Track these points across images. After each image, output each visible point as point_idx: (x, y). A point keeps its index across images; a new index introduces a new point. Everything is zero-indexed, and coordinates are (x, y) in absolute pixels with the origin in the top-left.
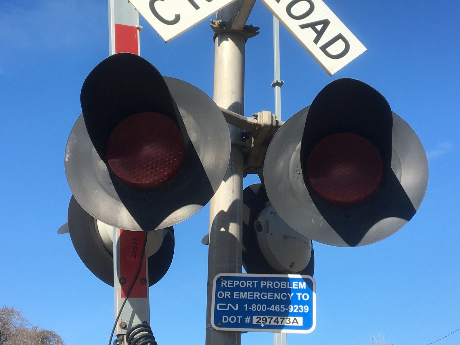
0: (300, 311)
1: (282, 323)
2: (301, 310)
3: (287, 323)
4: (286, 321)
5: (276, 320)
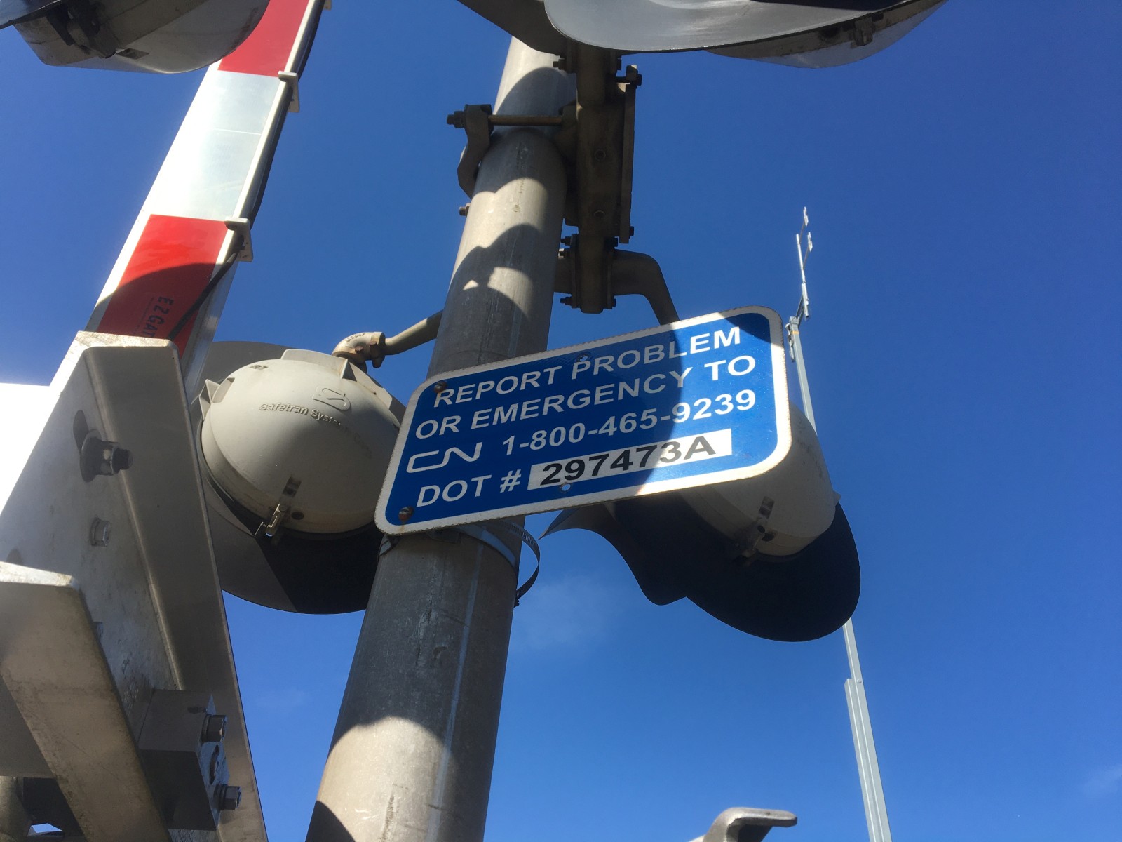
0: (719, 412)
1: (643, 463)
2: (724, 408)
4: (661, 454)
5: (623, 459)
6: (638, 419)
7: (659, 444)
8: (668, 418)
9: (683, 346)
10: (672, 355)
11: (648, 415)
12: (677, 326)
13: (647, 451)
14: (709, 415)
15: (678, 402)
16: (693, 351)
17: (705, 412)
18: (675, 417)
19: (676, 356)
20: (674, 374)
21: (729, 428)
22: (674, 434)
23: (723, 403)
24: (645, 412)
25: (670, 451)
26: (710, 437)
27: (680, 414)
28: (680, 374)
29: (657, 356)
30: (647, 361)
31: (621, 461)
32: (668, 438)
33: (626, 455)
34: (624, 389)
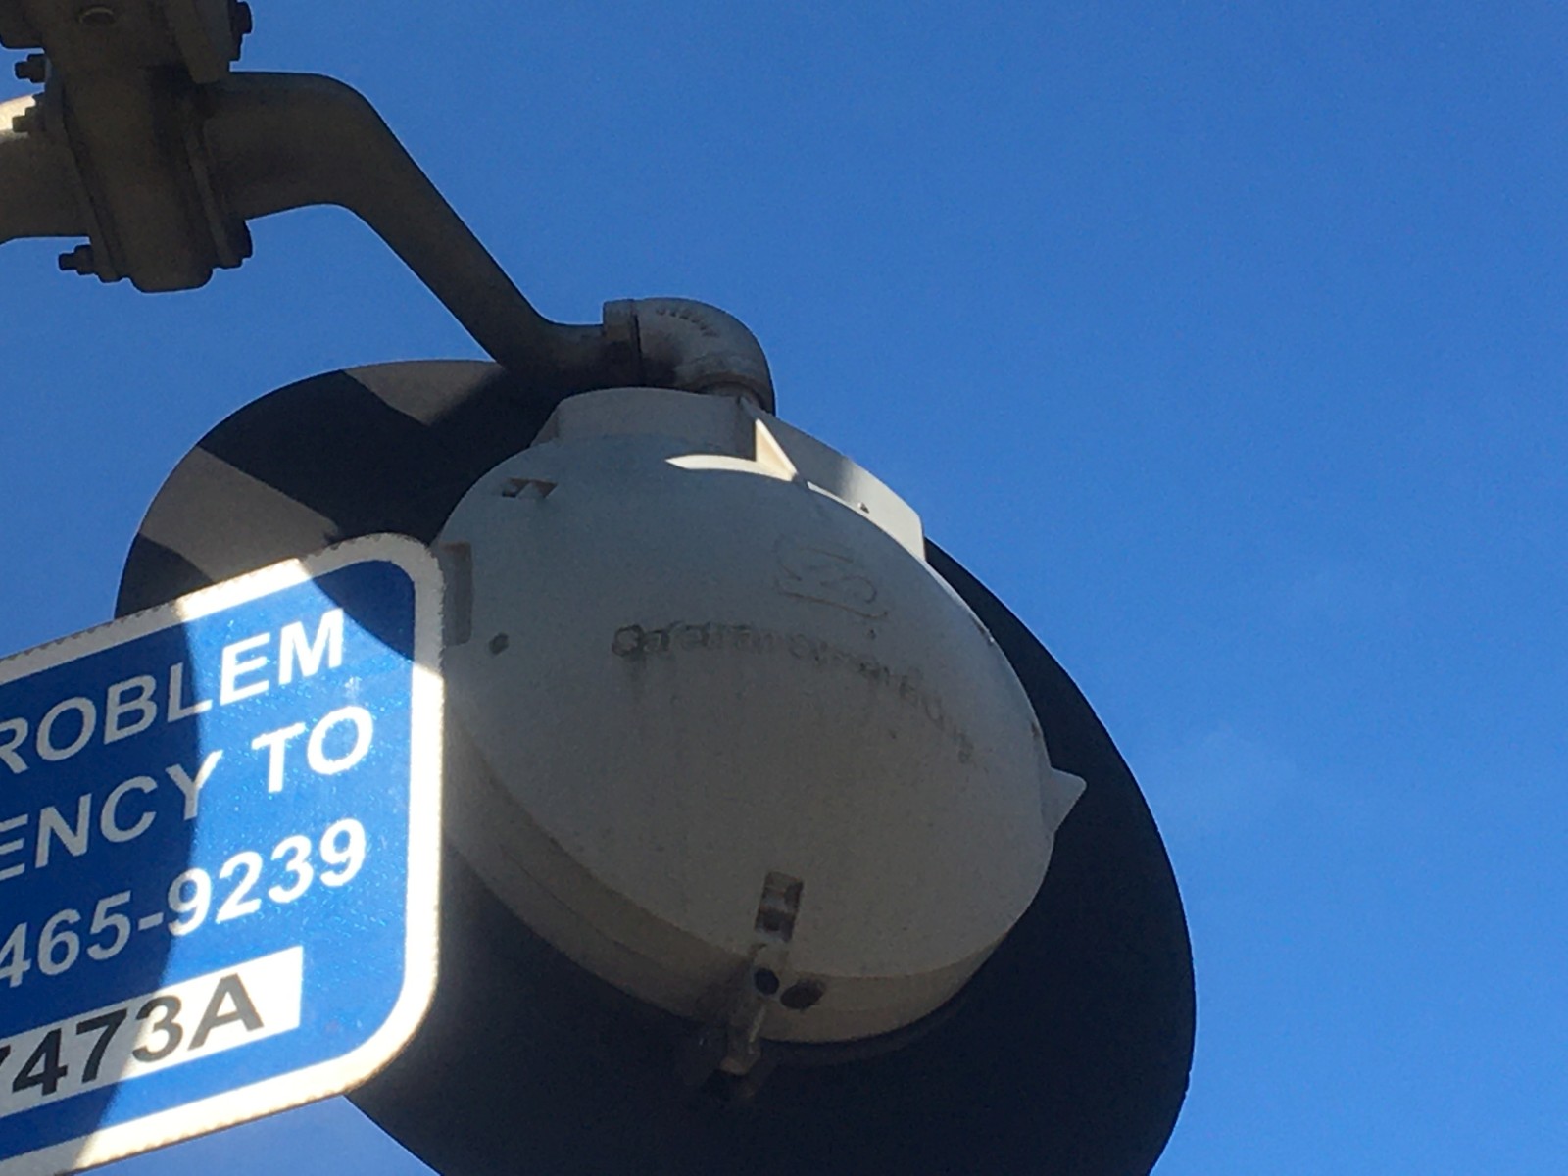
0: (279, 895)
1: (91, 1072)
2: (291, 880)
3: (143, 1055)
4: (136, 1033)
5: (43, 1059)
6: (82, 928)
7: (134, 1005)
8: (156, 920)
9: (204, 682)
10: (175, 713)
11: (110, 912)
12: (194, 607)
13: (102, 1030)
14: (254, 905)
15: (185, 868)
16: (229, 695)
17: (247, 897)
18: (173, 916)
19: (187, 712)
20: (176, 772)
21: (295, 943)
22: (170, 971)
23: (291, 866)
24: (103, 905)
25: (157, 1027)
26: (253, 973)
27: (185, 907)
28: (193, 772)
29: (138, 715)
30: (112, 734)
31: (39, 1068)
32: (156, 987)
33: (51, 1045)
34: (52, 830)
